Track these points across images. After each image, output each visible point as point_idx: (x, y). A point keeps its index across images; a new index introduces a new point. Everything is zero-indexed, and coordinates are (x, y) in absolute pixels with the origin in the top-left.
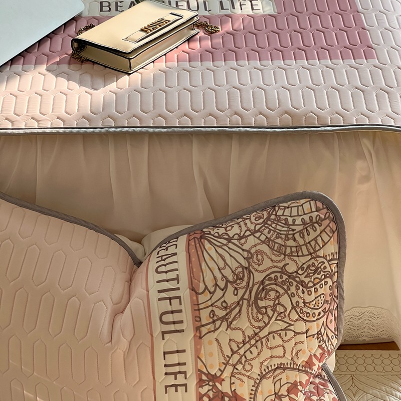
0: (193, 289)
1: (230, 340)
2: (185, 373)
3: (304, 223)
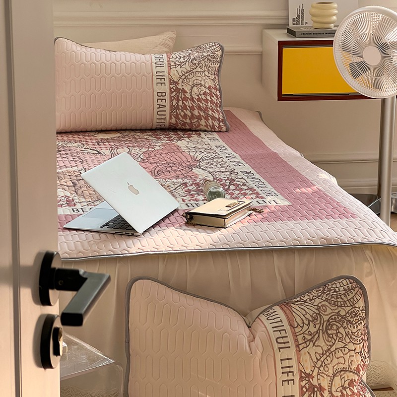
0: (291, 326)
1: (315, 353)
2: (293, 372)
3: (345, 290)
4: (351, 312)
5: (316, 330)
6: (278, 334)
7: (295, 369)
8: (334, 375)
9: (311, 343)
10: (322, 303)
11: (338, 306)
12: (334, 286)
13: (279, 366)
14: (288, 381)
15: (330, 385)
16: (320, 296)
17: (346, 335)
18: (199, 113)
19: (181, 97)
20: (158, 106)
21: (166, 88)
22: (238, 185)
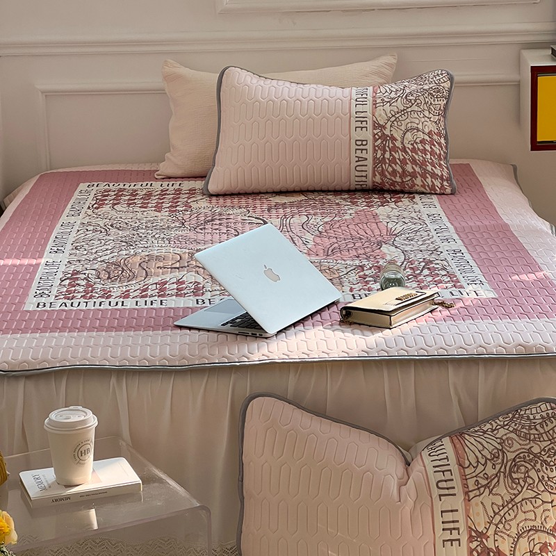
0: (460, 465)
1: (492, 503)
2: (458, 529)
3: (542, 417)
4: (549, 449)
5: (494, 472)
6: (440, 476)
7: (462, 526)
8: (519, 536)
9: (487, 490)
10: (508, 435)
11: (530, 440)
12: (528, 412)
13: (439, 520)
14: (452, 541)
15: (513, 549)
16: (507, 425)
17: (540, 480)
18: (413, 167)
19: (388, 147)
20: (357, 159)
21: (368, 135)
22: (435, 269)
